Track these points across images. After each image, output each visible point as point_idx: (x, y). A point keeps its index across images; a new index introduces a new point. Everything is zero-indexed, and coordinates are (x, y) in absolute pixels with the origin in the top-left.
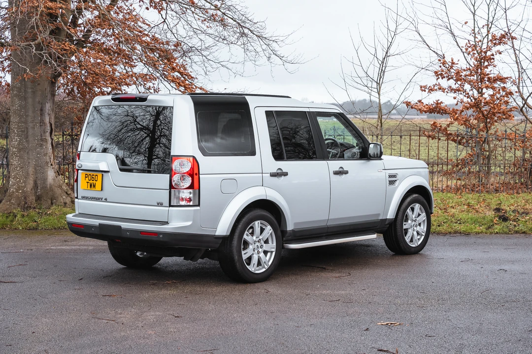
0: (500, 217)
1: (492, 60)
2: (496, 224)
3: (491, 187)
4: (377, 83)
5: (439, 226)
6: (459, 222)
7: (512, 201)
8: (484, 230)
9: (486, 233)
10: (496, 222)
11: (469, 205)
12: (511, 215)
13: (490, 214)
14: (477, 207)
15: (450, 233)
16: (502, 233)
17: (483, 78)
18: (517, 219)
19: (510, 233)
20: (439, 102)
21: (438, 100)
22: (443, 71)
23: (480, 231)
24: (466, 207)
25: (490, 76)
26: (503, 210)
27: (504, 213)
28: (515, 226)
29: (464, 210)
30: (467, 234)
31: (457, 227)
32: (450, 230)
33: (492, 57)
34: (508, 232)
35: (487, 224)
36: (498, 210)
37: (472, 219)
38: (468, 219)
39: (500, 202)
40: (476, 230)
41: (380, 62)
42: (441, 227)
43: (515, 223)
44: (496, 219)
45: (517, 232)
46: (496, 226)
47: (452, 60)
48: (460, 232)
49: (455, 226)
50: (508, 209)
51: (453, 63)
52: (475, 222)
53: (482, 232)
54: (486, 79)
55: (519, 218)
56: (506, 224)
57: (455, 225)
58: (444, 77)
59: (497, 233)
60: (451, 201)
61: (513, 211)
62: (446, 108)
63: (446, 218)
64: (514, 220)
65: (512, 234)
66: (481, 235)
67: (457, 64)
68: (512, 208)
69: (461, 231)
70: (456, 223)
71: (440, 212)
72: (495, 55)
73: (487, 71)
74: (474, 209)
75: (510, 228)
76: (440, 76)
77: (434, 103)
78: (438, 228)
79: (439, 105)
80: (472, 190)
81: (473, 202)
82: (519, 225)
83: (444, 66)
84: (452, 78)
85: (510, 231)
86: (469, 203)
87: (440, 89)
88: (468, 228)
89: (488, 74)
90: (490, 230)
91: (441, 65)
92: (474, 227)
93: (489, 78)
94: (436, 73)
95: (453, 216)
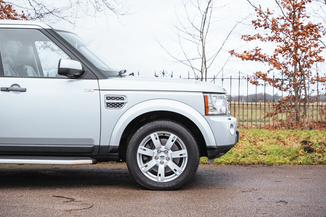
0: (305, 149)
1: (304, 9)
2: (301, 155)
3: (306, 125)
4: (201, 32)
5: (244, 157)
6: (264, 154)
7: (321, 135)
8: (288, 161)
9: (289, 164)
10: (301, 154)
11: (278, 139)
12: (317, 147)
13: (297, 146)
14: (285, 140)
15: (254, 164)
16: (306, 164)
17: (297, 27)
18: (323, 150)
19: (313, 164)
20: (258, 49)
21: (257, 47)
22: (259, 20)
23: (284, 162)
24: (275, 140)
25: (303, 24)
26: (310, 142)
27: (311, 145)
28: (320, 157)
29: (272, 143)
30: (270, 165)
31: (262, 158)
32: (253, 161)
33: (303, 6)
34: (312, 162)
35: (292, 155)
36: (304, 142)
37: (277, 151)
38: (274, 150)
39: (309, 136)
40: (280, 161)
41: (203, 13)
42: (245, 158)
43: (320, 154)
44: (301, 151)
45: (320, 163)
46: (300, 157)
47: (268, 10)
48: (264, 164)
49: (259, 158)
50: (315, 141)
51: (269, 13)
52: (280, 153)
53: (285, 163)
54: (300, 27)
55: (324, 150)
56: (311, 155)
57: (260, 156)
58: (262, 26)
59: (301, 164)
60: (262, 135)
61: (319, 143)
62: (265, 55)
63: (252, 150)
64: (320, 152)
65: (315, 165)
66: (284, 165)
67: (273, 14)
68: (320, 141)
69: (265, 162)
70: (261, 154)
71: (248, 144)
72: (306, 4)
73: (301, 20)
74: (282, 142)
75: (315, 159)
76: (257, 26)
77: (254, 50)
78: (243, 160)
79: (258, 52)
80: (288, 127)
81: (283, 136)
82: (324, 156)
83: (261, 16)
84: (268, 27)
85: (314, 162)
86: (278, 137)
87: (258, 38)
88: (272, 159)
89: (301, 23)
90: (294, 161)
91: (258, 14)
92: (278, 158)
93: (302, 27)
94: (253, 22)
95: (260, 148)
